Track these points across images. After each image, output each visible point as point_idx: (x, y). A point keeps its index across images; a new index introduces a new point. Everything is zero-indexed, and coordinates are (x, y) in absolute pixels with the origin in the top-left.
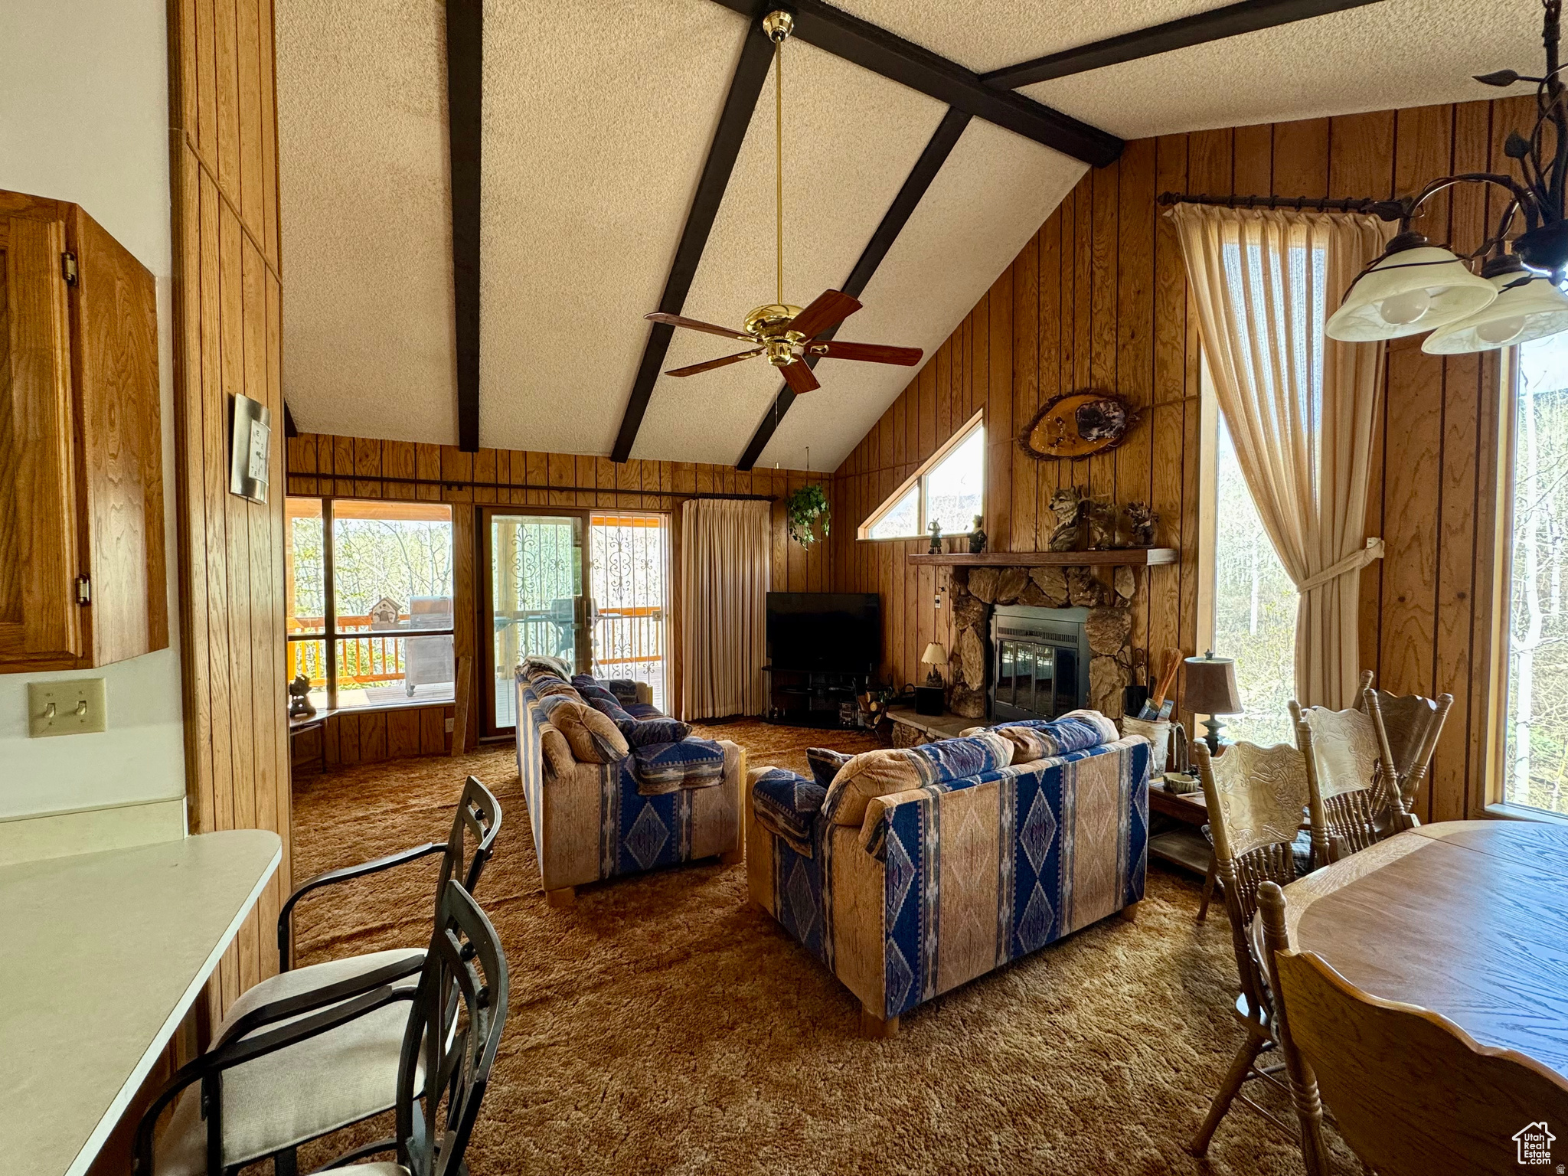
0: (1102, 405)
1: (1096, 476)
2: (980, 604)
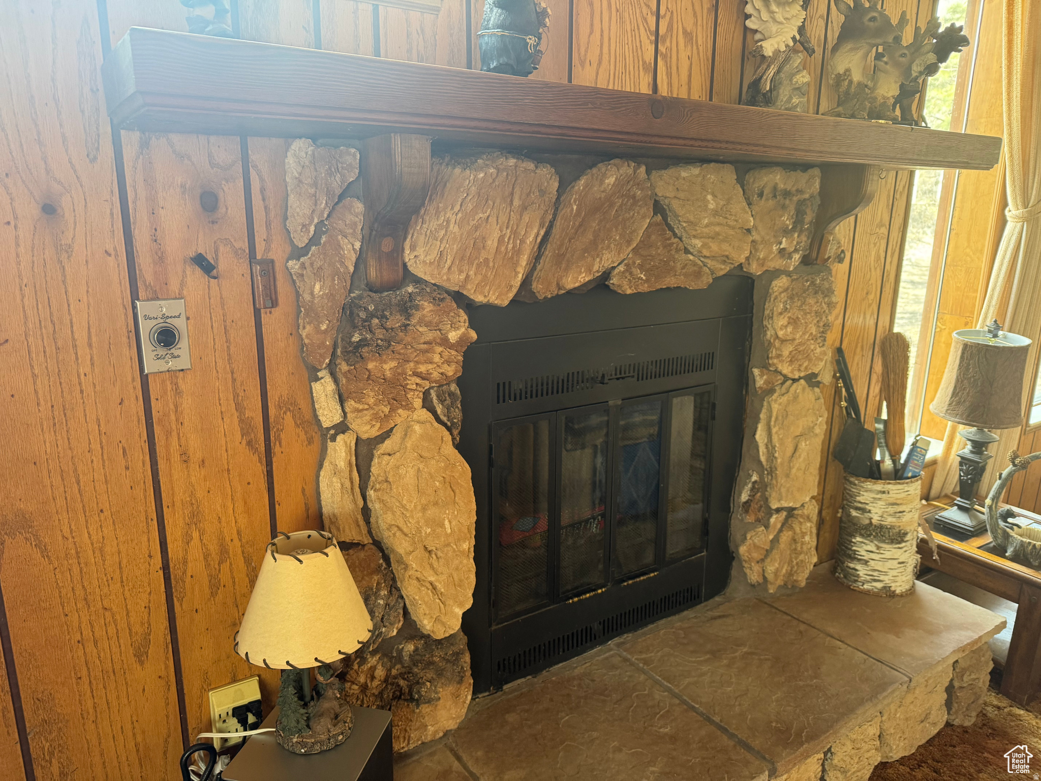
2: (462, 312)
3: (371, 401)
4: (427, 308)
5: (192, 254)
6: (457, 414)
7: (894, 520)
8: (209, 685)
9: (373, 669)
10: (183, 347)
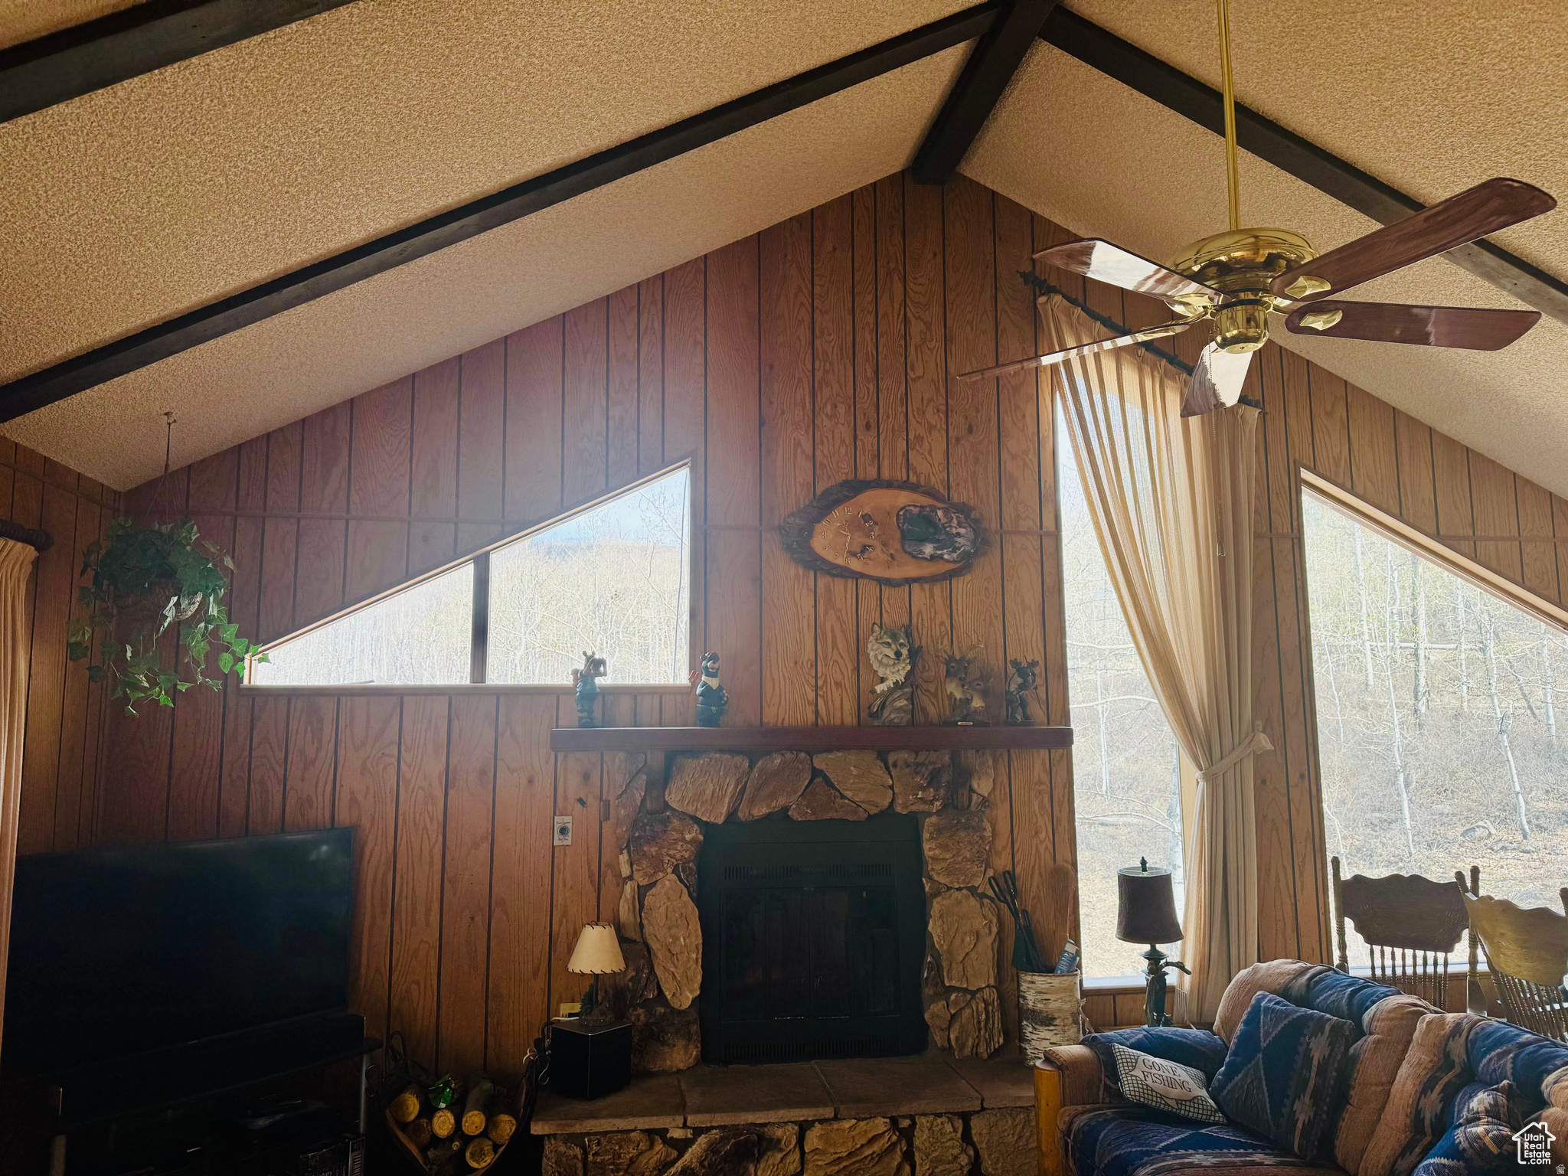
0: (940, 513)
1: (920, 613)
2: (695, 826)
3: (644, 866)
4: (676, 822)
5: (577, 797)
6: (693, 879)
7: (1042, 1006)
8: (561, 1001)
9: (639, 1015)
10: (569, 836)
